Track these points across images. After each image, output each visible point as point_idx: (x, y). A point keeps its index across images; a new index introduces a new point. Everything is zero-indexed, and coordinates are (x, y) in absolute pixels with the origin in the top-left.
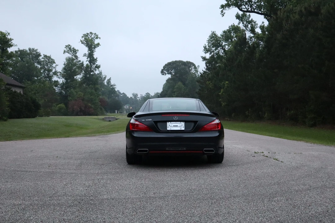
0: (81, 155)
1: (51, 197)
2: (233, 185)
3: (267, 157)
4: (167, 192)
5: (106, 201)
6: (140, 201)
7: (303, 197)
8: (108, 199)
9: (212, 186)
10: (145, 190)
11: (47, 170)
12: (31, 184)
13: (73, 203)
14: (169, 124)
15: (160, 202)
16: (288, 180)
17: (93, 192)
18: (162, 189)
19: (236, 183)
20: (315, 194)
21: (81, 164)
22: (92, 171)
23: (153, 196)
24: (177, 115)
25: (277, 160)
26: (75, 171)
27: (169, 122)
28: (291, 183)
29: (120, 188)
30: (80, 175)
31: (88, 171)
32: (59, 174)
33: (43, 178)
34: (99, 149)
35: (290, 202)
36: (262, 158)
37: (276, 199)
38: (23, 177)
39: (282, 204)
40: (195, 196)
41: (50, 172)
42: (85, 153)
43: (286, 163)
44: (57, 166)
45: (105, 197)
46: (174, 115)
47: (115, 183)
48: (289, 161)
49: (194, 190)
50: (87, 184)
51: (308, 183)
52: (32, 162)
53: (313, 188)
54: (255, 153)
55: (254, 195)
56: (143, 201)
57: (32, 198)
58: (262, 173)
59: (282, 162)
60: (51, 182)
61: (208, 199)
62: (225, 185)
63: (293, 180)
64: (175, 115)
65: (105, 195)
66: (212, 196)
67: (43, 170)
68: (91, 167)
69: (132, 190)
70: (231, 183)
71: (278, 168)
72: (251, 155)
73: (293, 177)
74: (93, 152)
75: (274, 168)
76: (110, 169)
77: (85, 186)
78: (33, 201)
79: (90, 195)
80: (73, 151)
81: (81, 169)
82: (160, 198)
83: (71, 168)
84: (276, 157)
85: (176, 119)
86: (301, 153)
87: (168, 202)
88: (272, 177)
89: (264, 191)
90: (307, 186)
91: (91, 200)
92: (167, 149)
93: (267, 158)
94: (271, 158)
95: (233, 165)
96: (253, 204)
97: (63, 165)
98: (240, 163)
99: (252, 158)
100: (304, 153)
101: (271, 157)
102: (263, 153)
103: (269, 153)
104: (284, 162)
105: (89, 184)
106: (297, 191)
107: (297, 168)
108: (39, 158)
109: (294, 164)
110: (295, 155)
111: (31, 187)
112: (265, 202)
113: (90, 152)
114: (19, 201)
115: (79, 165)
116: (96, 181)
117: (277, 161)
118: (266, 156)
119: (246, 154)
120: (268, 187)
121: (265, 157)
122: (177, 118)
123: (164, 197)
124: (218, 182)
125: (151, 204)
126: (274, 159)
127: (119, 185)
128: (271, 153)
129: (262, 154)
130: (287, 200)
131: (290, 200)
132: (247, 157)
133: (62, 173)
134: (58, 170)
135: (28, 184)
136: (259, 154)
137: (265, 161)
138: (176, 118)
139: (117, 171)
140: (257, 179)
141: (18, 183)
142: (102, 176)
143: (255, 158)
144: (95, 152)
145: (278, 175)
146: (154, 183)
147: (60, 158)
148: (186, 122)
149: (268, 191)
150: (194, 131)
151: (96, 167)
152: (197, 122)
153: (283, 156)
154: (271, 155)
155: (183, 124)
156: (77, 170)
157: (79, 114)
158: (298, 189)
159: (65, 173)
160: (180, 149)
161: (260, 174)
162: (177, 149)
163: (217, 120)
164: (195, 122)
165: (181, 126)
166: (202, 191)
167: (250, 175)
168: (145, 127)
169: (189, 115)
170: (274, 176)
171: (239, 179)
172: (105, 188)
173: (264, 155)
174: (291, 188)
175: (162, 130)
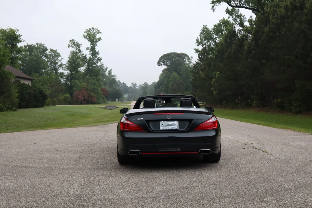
0: (80, 148)
1: (46, 197)
2: (224, 183)
3: (257, 149)
4: (160, 191)
5: (99, 202)
6: (132, 203)
7: (293, 197)
8: (101, 200)
9: (203, 183)
10: (138, 188)
11: (46, 166)
12: (29, 182)
13: (67, 205)
14: (163, 123)
15: (152, 203)
16: (277, 176)
17: (87, 191)
18: (154, 188)
19: (227, 180)
20: (305, 194)
21: (79, 158)
22: (89, 166)
23: (145, 195)
24: (171, 113)
25: (266, 152)
26: (72, 166)
27: (162, 121)
28: (281, 180)
29: (114, 186)
30: (76, 171)
31: (85, 166)
32: (57, 169)
33: (41, 175)
34: (98, 141)
35: (281, 203)
36: (251, 150)
37: (266, 199)
38: (23, 174)
39: (272, 205)
40: (186, 196)
41: (49, 168)
42: (84, 145)
43: (275, 156)
44: (57, 161)
45: (99, 197)
46: (167, 113)
47: (109, 180)
48: (278, 154)
49: (186, 188)
50: (83, 182)
51: (297, 180)
52: (34, 156)
53: (303, 186)
54: (244, 144)
55: (245, 194)
56: (135, 202)
57: (28, 199)
58: (252, 167)
59: (271, 154)
60: (49, 179)
61: (199, 200)
62: (216, 183)
63: (282, 176)
64: (169, 113)
65: (98, 195)
66: (203, 196)
67: (43, 166)
68: (89, 161)
69: (125, 188)
70: (222, 180)
71: (267, 162)
72: (241, 147)
73: (282, 172)
74: (91, 145)
75: (264, 161)
76: (106, 164)
77: (81, 184)
78: (29, 202)
79: (84, 196)
80: (73, 143)
81: (79, 164)
82: (152, 198)
83: (69, 162)
84: (265, 149)
85: (169, 118)
86: (289, 144)
87: (159, 203)
88: (261, 172)
89: (254, 190)
90: (297, 184)
91: (85, 201)
92: (160, 150)
93: (256, 150)
94: (260, 150)
95: (224, 158)
96: (243, 206)
97: (62, 159)
98: (230, 157)
99: (242, 150)
100: (291, 143)
102: (252, 144)
103: (258, 144)
104: (273, 155)
106: (287, 190)
107: (285, 162)
108: (41, 151)
109: (282, 157)
110: (283, 146)
111: (28, 186)
112: (256, 203)
113: (89, 145)
114: (15, 203)
115: (77, 159)
116: (92, 178)
117: (266, 154)
118: (256, 148)
119: (236, 145)
120: (258, 185)
121: (254, 149)
123: (156, 198)
124: (209, 178)
125: (143, 206)
126: (264, 151)
127: (113, 183)
128: (260, 144)
129: (251, 145)
130: (277, 201)
131: (280, 200)
132: (237, 149)
133: (60, 169)
134: (57, 166)
135: (27, 181)
136: (249, 145)
137: (255, 153)
138: (169, 116)
139: (112, 166)
140: (247, 176)
141: (17, 180)
142: (98, 172)
143: (245, 150)
144: (94, 144)
145: (267, 170)
146: (147, 180)
147: (60, 151)
148: (180, 120)
149: (258, 189)
150: (188, 131)
151: (93, 162)
152: (192, 120)
153: (272, 147)
154: (260, 146)
155: (177, 123)
156: (75, 165)
157: (83, 103)
158: (287, 187)
159: (63, 169)
160: (174, 150)
161: (250, 170)
162: (171, 150)
163: (213, 118)
164: (190, 121)
165: (175, 125)
166: (194, 189)
167: (240, 171)
168: (137, 127)
169: (183, 113)
170: (264, 172)
171: (230, 175)
172: (100, 187)
173: (254, 146)
174: (281, 186)
175: (154, 130)
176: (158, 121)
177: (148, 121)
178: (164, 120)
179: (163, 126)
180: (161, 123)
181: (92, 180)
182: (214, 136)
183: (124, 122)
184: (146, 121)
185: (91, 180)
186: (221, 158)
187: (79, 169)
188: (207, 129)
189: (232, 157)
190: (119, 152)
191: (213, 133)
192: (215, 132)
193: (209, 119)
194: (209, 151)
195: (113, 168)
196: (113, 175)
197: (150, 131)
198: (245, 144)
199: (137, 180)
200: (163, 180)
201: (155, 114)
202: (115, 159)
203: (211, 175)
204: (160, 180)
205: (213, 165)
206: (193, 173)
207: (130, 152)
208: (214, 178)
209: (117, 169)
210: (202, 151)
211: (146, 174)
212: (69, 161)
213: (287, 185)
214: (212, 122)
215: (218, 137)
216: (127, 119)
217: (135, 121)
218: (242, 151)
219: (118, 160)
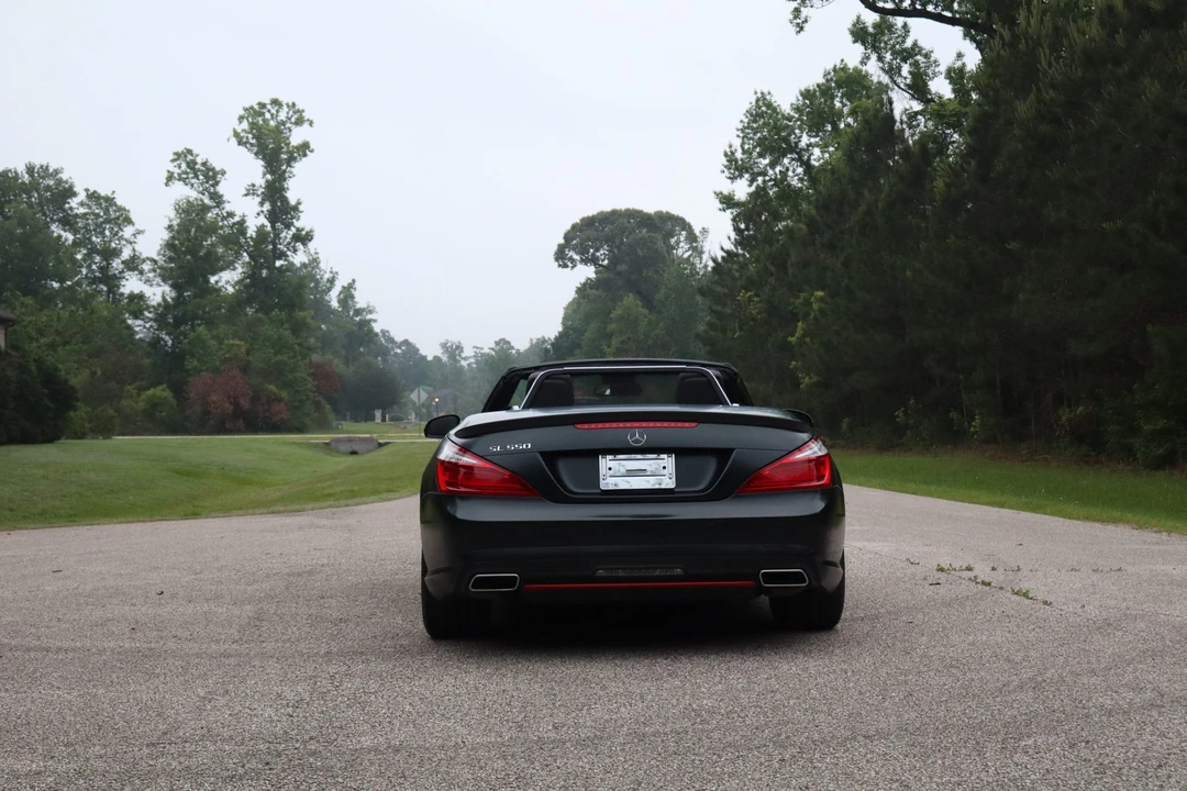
0: (255, 586)
1: (153, 744)
2: (861, 693)
3: (989, 584)
4: (607, 721)
5: (372, 756)
6: (505, 758)
7: (1134, 736)
8: (376, 750)
9: (778, 696)
10: (520, 713)
11: (127, 645)
12: (69, 697)
13: (243, 766)
14: (611, 464)
15: (580, 758)
16: (1072, 673)
17: (314, 723)
18: (584, 712)
19: (871, 685)
20: (1180, 724)
21: (258, 619)
22: (302, 646)
23: (552, 735)
24: (644, 424)
25: (1026, 595)
26: (235, 646)
27: (610, 457)
28: (1086, 682)
29: (422, 707)
30: (257, 663)
31: (288, 645)
32: (174, 657)
33: (114, 676)
34: (325, 561)
35: (1085, 753)
36: (966, 588)
37: (1030, 742)
38: (35, 671)
39: (1052, 761)
40: (716, 735)
41: (140, 651)
42: (268, 576)
43: (1064, 607)
44: (165, 628)
45: (366, 742)
46: (628, 424)
47: (397, 689)
48: (1076, 601)
49: (711, 712)
50: (290, 696)
51: (1150, 683)
52: (65, 614)
53: (1173, 702)
54: (938, 570)
55: (946, 728)
56: (513, 756)
57: (80, 750)
58: (969, 644)
59: (1045, 603)
60: (148, 688)
61: (765, 746)
62: (830, 694)
63: (1093, 671)
64: (637, 424)
65: (363, 734)
66: (779, 735)
67: (111, 644)
68: (299, 629)
69: (466, 715)
70: (852, 685)
71: (1032, 627)
72: (925, 579)
73: (1093, 660)
74: (299, 575)
75: (1018, 626)
76: (375, 637)
77: (285, 702)
78: (88, 759)
79: (306, 737)
80: (220, 570)
81: (262, 639)
82: (581, 743)
83: (220, 634)
84: (1025, 586)
85: (637, 441)
86: (1119, 570)
87: (610, 757)
88: (1008, 660)
89: (982, 714)
90: (1149, 695)
91: (313, 753)
92: (601, 573)
93: (987, 588)
94: (1001, 588)
95: (855, 616)
96: (940, 762)
97: (186, 623)
98: (883, 611)
99: (930, 591)
100: (1131, 569)
101: (1004, 585)
102: (969, 569)
103: (994, 569)
104: (1055, 604)
105: (299, 694)
106: (1110, 713)
107: (1106, 626)
108: (89, 596)
109: (1093, 611)
110: (1095, 577)
111: (71, 710)
112: (988, 754)
113: (289, 575)
114: (32, 762)
115: (249, 624)
116: (325, 684)
117: (1026, 601)
118: (984, 583)
119: (905, 574)
120: (998, 699)
121: (980, 586)
122: (641, 435)
123: (596, 742)
124: (800, 681)
125: (547, 766)
126: (1017, 594)
127: (417, 699)
128: (1000, 570)
129: (967, 574)
130: (1072, 746)
131: (1083, 744)
132: (908, 586)
133: (187, 655)
134: (171, 645)
135: (59, 696)
136: (957, 574)
137: (981, 599)
138: (637, 435)
139: (401, 645)
140: (953, 671)
141: (17, 692)
142: (345, 664)
143: (942, 590)
144: (310, 573)
145: (1032, 653)
146: (553, 689)
147: (173, 596)
148: (680, 453)
149: (996, 712)
150: (716, 493)
151: (317, 632)
152: (732, 450)
153: (1049, 580)
154: (1002, 577)
155: (668, 462)
156: (246, 642)
157: (228, 426)
158: (1113, 703)
159: (198, 655)
160: (658, 573)
161: (963, 650)
162: (643, 573)
163: (813, 445)
164: (723, 454)
165: (659, 472)
166: (743, 715)
167: (924, 656)
168: (505, 481)
169: (694, 424)
170: (1018, 658)
171: (883, 672)
172: (363, 710)
173: (975, 577)
174: (1088, 701)
175: (575, 490)
176: (593, 454)
177: (551, 457)
178: (615, 451)
179: (616, 473)
180: (605, 463)
181: (329, 691)
182: (816, 514)
183: (453, 460)
184: (542, 453)
185: (325, 690)
186: (845, 614)
187: (263, 656)
188: (790, 487)
189: (889, 613)
190: (430, 589)
191: (818, 505)
192: (822, 499)
193: (799, 448)
194: (797, 578)
195: (404, 651)
196: (409, 673)
197: (561, 496)
198: (941, 570)
199: (510, 687)
200: (613, 687)
201: (579, 426)
202: (414, 622)
203: (806, 669)
204: (604, 688)
205: (813, 637)
206: (734, 663)
207: (480, 583)
208: (820, 680)
209: (421, 653)
210: (769, 578)
211: (542, 669)
212: (220, 630)
213: (1112, 699)
214: (810, 461)
215: (834, 532)
216: (464, 449)
217: (497, 453)
218: (930, 593)
219: (421, 625)
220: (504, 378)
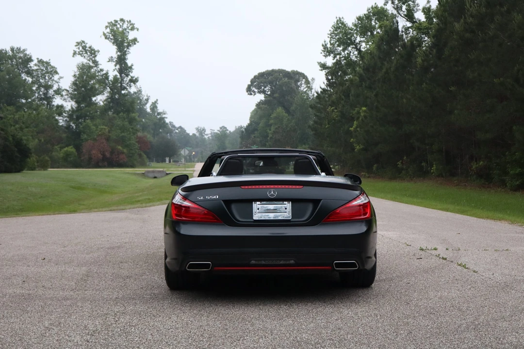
0: (91, 255)
2: (385, 331)
3: (446, 259)
9: (342, 332)
11: (18, 291)
14: (260, 206)
16: (493, 319)
18: (241, 341)
19: (390, 325)
21: (87, 276)
22: (105, 293)
24: (276, 186)
25: (464, 266)
26: (72, 293)
27: (258, 203)
28: (501, 325)
29: (157, 337)
30: (80, 304)
31: (98, 293)
32: (39, 299)
34: (127, 240)
36: (434, 262)
41: (23, 296)
42: (98, 249)
43: (484, 274)
44: (40, 281)
46: (268, 186)
47: (147, 324)
48: (489, 270)
49: (307, 343)
50: (91, 327)
54: (420, 250)
58: (439, 298)
59: (474, 271)
60: (21, 320)
62: (369, 331)
63: (503, 318)
64: (272, 186)
67: (10, 291)
68: (106, 282)
70: (380, 325)
71: (469, 287)
72: (414, 255)
73: (503, 309)
74: (113, 248)
75: (462, 286)
76: (142, 288)
77: (87, 332)
80: (76, 245)
81: (86, 288)
83: (66, 285)
84: (463, 260)
85: (272, 195)
86: (507, 250)
88: (459, 309)
92: (253, 262)
93: (444, 261)
94: (452, 262)
95: (381, 278)
97: (51, 278)
98: (394, 275)
100: (512, 249)
101: (453, 260)
102: (435, 249)
103: (447, 249)
104: (479, 272)
105: (96, 326)
107: (506, 287)
108: (9, 260)
109: (498, 277)
110: (496, 255)
113: (108, 248)
115: (82, 279)
116: (111, 319)
117: (465, 270)
118: (443, 258)
119: (404, 252)
120: (457, 336)
121: (441, 260)
122: (274, 192)
124: (353, 321)
126: (460, 265)
127: (155, 330)
128: (450, 249)
129: (434, 252)
132: (406, 259)
133: (46, 298)
134: (40, 292)
136: (430, 252)
137: (443, 269)
138: (272, 192)
139: (154, 294)
140: (432, 316)
142: (124, 305)
143: (423, 262)
144: (119, 247)
145: (471, 305)
146: (226, 325)
147: (49, 261)
148: (294, 201)
149: (456, 346)
150: (314, 221)
151: (114, 284)
152: (319, 200)
153: (474, 256)
154: (451, 255)
155: (288, 205)
156: (78, 291)
157: (100, 164)
158: (517, 340)
159: (52, 299)
160: (282, 262)
161: (436, 303)
162: (275, 262)
163: (362, 197)
164: (316, 202)
165: (285, 211)
166: (323, 345)
167: (416, 305)
168: (205, 214)
169: (301, 187)
170: (464, 309)
171: (396, 316)
172: (126, 338)
173: (439, 255)
174: (503, 339)
175: (241, 220)
176: (250, 201)
177: (228, 202)
178: (261, 200)
179: (260, 211)
180: (256, 206)
181: (112, 324)
182: (363, 233)
183: (179, 203)
184: (224, 201)
185: (109, 323)
186: (377, 277)
187: (84, 300)
188: (349, 219)
189: (398, 276)
190: (168, 265)
191: (361, 229)
192: (366, 225)
193: (355, 199)
194: (353, 265)
195: (155, 298)
196: (154, 312)
197: (233, 223)
198: (422, 249)
199: (205, 323)
200: (258, 324)
201: (243, 187)
202: (159, 279)
203: (356, 314)
204: (252, 325)
205: (360, 292)
206: (320, 309)
207: (192, 266)
208: (364, 321)
209: (164, 299)
210: (338, 265)
211: (223, 311)
212: (66, 283)
213: (516, 338)
214: (360, 205)
215: (372, 235)
216: (185, 198)
217: (201, 201)
218: (417, 264)
219: (165, 281)
220: (209, 157)
